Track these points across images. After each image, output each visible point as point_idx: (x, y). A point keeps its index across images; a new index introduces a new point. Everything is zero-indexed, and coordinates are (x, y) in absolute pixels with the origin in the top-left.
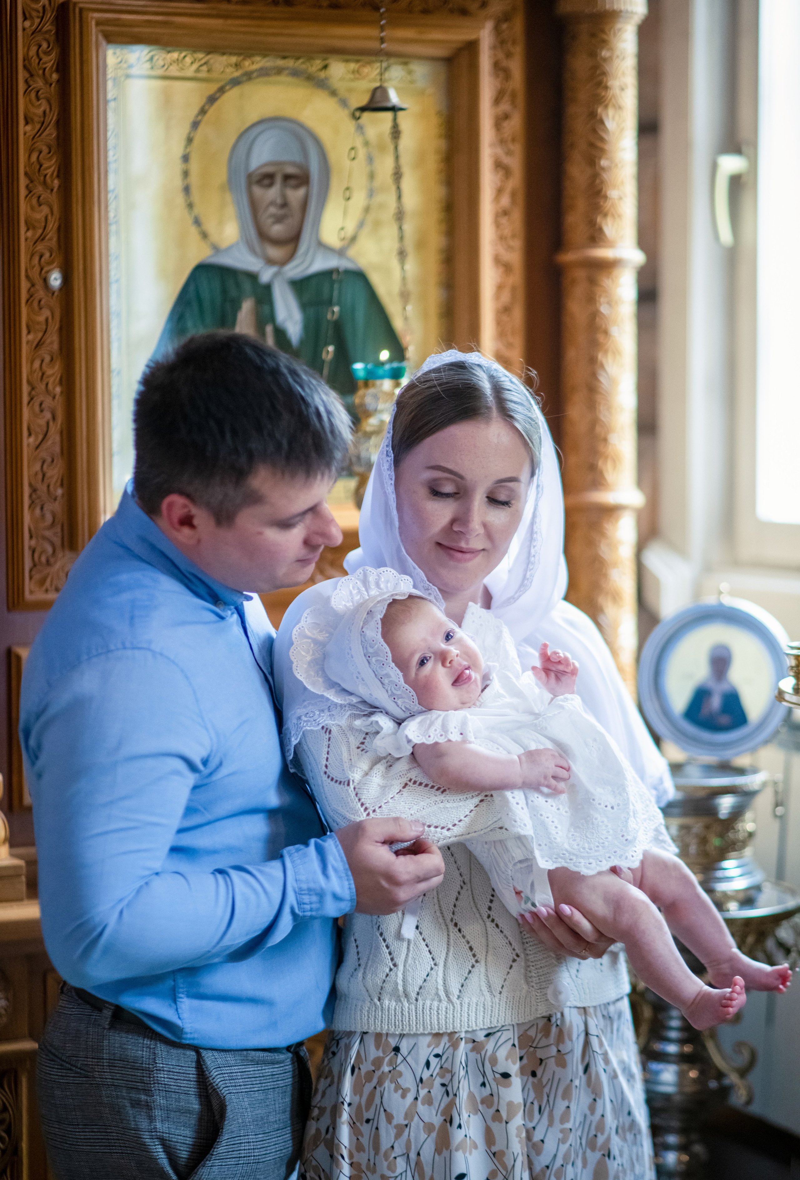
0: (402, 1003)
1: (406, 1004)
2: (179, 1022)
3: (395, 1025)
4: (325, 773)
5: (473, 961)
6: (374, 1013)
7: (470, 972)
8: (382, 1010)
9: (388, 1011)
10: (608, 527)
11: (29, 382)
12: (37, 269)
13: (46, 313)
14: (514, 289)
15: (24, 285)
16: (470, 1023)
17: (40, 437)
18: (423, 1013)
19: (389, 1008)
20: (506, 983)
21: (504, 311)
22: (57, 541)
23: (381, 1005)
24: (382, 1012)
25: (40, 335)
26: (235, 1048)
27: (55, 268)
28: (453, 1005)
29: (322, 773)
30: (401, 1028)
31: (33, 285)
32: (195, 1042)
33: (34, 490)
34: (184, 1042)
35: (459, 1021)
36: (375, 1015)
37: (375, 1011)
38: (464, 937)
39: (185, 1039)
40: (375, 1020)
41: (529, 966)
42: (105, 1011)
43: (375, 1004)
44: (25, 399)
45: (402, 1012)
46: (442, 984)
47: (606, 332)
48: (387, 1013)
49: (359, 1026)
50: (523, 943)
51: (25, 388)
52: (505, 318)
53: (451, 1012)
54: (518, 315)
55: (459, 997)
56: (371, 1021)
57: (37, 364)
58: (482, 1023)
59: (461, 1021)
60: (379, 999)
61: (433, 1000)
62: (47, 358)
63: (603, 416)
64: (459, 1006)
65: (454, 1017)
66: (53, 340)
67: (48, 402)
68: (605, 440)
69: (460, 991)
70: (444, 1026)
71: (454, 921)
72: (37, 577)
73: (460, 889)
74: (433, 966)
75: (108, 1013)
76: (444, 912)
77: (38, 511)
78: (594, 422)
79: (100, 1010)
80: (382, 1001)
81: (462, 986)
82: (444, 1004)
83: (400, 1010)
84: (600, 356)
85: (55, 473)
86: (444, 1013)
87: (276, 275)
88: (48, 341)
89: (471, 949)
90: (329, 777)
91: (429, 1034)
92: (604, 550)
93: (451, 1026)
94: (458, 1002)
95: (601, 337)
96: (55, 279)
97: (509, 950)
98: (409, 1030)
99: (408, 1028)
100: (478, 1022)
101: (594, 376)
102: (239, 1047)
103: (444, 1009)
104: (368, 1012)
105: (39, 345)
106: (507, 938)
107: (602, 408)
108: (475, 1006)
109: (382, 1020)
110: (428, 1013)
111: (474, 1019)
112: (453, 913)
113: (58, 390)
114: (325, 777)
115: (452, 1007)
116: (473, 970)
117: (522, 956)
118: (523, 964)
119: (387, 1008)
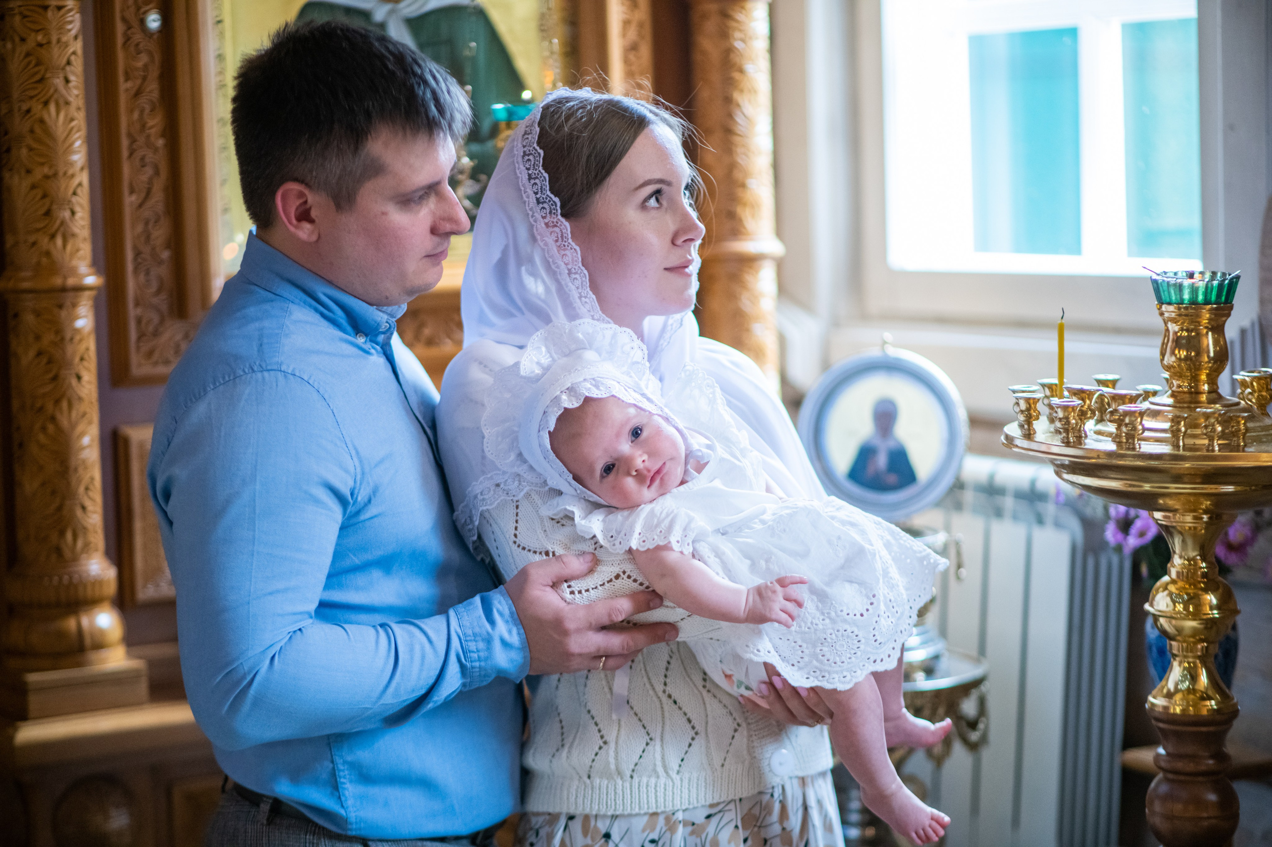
0: (615, 781)
1: (620, 782)
2: (342, 812)
3: (607, 805)
4: (515, 542)
5: (692, 733)
6: (583, 792)
7: (690, 745)
8: (592, 788)
9: (600, 789)
10: (748, 278)
11: (130, 135)
12: (132, 9)
13: (144, 59)
14: (641, 25)
15: (120, 28)
16: (691, 800)
17: (143, 195)
18: (639, 791)
19: (600, 786)
20: (730, 755)
21: (632, 48)
22: (164, 307)
23: (592, 783)
24: (592, 791)
25: (139, 82)
26: (407, 837)
27: (151, 9)
28: (672, 780)
29: (511, 543)
30: (613, 807)
31: (129, 28)
32: (363, 833)
33: (138, 254)
34: (350, 833)
35: (679, 798)
36: (584, 794)
37: (585, 790)
38: (680, 708)
39: (351, 830)
40: (584, 799)
41: (751, 736)
42: (262, 805)
43: (585, 783)
44: (125, 153)
45: (615, 790)
46: (660, 759)
47: (741, 71)
48: (598, 792)
49: (565, 806)
50: (744, 712)
51: (125, 142)
52: (632, 57)
53: (671, 788)
54: (645, 52)
55: (678, 772)
56: (580, 801)
57: (136, 115)
58: (703, 799)
59: (681, 798)
60: (589, 777)
61: (650, 777)
62: (148, 108)
63: (740, 160)
64: (679, 782)
65: (673, 793)
66: (153, 88)
67: (150, 157)
68: (743, 186)
69: (680, 766)
70: (663, 805)
71: (667, 693)
72: (145, 348)
73: (669, 659)
74: (649, 741)
75: (265, 807)
76: (654, 685)
77: (142, 277)
78: (732, 167)
79: (258, 805)
80: (592, 779)
81: (682, 760)
82: (662, 780)
83: (613, 788)
84: (736, 96)
85: (160, 234)
86: (663, 790)
87: (391, 12)
88: (148, 90)
89: (689, 721)
90: (519, 546)
91: (645, 814)
92: (745, 303)
93: (671, 804)
94: (678, 777)
95: (736, 75)
96: (153, 21)
97: (730, 720)
98: (623, 810)
99: (621, 808)
100: (700, 798)
101: (730, 116)
102: (412, 837)
103: (663, 786)
104: (577, 791)
105: (138, 94)
106: (727, 708)
107: (739, 150)
108: (695, 780)
109: (592, 799)
110: (645, 790)
111: (695, 796)
112: (665, 684)
113: (160, 142)
114: (514, 547)
115: (671, 784)
116: (693, 743)
117: (744, 725)
118: (745, 733)
119: (598, 786)
